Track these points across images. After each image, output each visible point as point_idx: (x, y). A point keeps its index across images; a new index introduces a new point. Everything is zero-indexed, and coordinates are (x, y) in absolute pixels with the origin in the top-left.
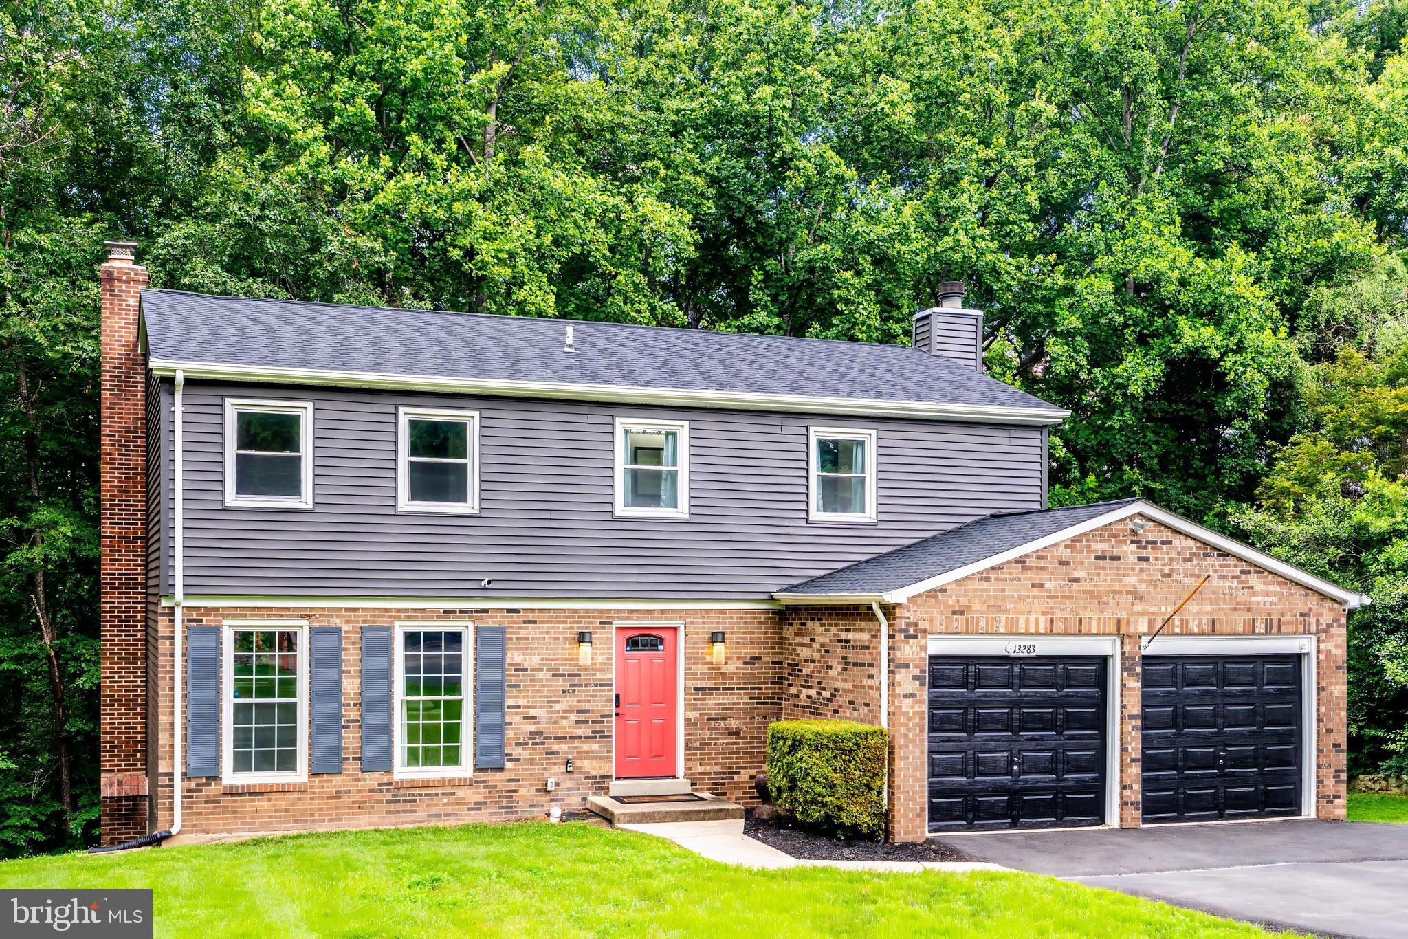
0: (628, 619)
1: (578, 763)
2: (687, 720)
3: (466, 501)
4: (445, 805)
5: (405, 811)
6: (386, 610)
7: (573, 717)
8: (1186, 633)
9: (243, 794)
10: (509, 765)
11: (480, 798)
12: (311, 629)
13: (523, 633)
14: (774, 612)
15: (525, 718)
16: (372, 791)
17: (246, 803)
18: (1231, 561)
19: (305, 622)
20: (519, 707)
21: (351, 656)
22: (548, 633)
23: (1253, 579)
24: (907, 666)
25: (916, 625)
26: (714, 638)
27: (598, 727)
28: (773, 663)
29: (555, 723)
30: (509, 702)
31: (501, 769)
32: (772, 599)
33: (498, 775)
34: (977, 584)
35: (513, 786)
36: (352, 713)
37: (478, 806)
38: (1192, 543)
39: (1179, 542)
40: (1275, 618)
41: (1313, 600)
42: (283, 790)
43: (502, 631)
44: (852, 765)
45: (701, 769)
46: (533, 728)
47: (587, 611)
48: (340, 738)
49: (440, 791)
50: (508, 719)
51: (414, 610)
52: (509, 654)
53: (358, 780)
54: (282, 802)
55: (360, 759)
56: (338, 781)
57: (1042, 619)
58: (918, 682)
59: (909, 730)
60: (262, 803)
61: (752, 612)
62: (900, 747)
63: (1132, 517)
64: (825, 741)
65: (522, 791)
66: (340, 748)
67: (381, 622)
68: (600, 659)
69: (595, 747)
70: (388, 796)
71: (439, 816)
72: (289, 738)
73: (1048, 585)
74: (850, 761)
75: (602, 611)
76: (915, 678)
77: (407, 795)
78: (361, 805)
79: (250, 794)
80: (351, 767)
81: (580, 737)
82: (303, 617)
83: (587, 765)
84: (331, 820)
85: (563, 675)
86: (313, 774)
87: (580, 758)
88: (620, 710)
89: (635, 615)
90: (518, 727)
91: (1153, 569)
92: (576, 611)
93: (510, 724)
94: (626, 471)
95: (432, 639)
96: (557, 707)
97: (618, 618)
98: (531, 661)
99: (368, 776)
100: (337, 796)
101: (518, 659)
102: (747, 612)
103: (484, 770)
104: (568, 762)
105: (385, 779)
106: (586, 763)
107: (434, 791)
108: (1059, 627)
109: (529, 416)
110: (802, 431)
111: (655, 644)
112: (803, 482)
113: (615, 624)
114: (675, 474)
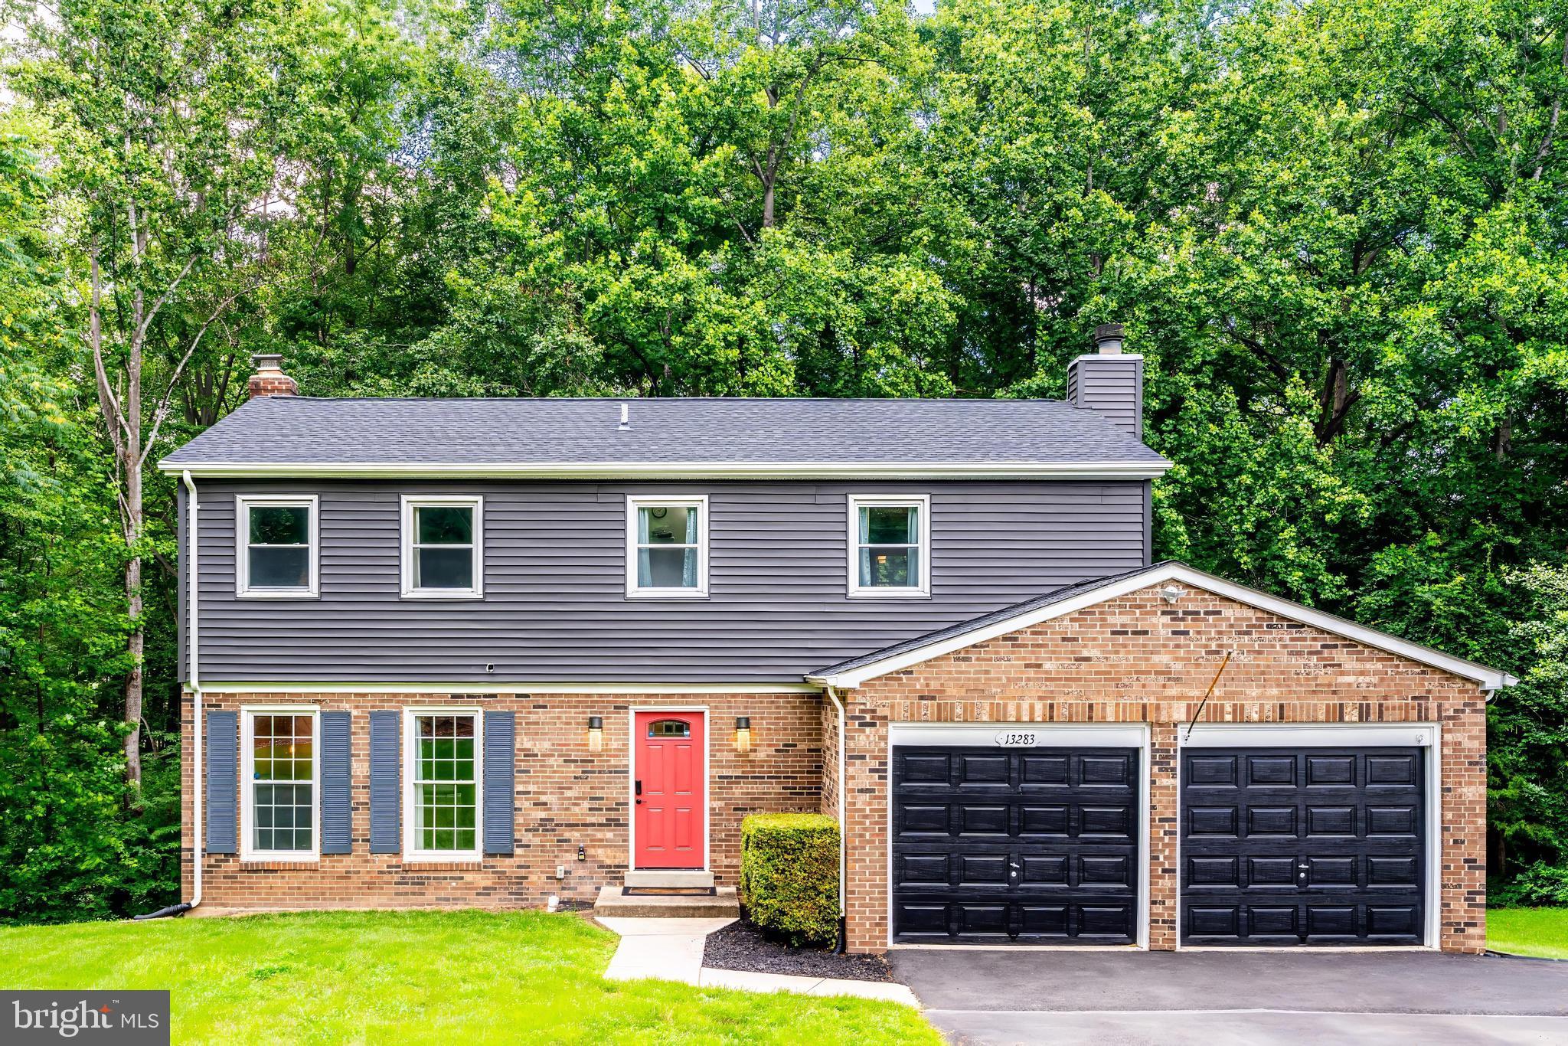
0: (645, 703)
1: (591, 851)
2: (712, 809)
3: (470, 586)
4: (454, 888)
5: (413, 894)
6: (395, 695)
7: (586, 805)
8: (1240, 718)
9: (257, 871)
10: (518, 851)
11: (489, 883)
12: (323, 714)
13: (533, 718)
14: (811, 696)
15: (535, 804)
16: (380, 872)
17: (263, 881)
18: (1307, 634)
19: (317, 707)
20: (529, 793)
21: (361, 741)
22: (559, 718)
23: (1341, 655)
24: (863, 757)
25: (874, 711)
26: (744, 723)
27: (613, 815)
28: (809, 750)
29: (567, 809)
30: (519, 788)
31: (511, 855)
32: (805, 682)
33: (508, 861)
34: (952, 665)
35: (523, 872)
36: (361, 796)
37: (487, 891)
38: (1250, 613)
39: (1229, 612)
40: (1374, 703)
41: (1433, 683)
42: (296, 868)
43: (510, 715)
44: (797, 866)
45: (726, 862)
46: (543, 815)
47: (600, 695)
48: (350, 819)
49: (448, 875)
50: (517, 804)
51: (422, 695)
52: (518, 739)
53: (367, 861)
54: (295, 880)
55: (368, 840)
56: (347, 863)
57: (1039, 707)
58: (876, 775)
59: (865, 829)
60: (273, 880)
61: (785, 695)
62: (855, 848)
63: (1163, 584)
64: (765, 839)
65: (533, 878)
66: (350, 830)
67: (388, 707)
68: (614, 745)
69: (610, 835)
70: (396, 878)
71: (448, 900)
72: (305, 817)
73: (1048, 666)
74: (794, 861)
75: (616, 695)
76: (872, 771)
77: (416, 878)
78: (370, 886)
79: (265, 871)
80: (361, 848)
81: (593, 825)
82: (315, 702)
83: (601, 854)
84: (341, 899)
85: (575, 761)
86: (324, 855)
87: (594, 846)
88: (640, 798)
89: (653, 700)
90: (528, 813)
91: (1194, 645)
92: (589, 695)
93: (520, 809)
94: (640, 550)
95: (445, 724)
96: (568, 793)
97: (635, 703)
98: (542, 746)
99: (377, 858)
100: (348, 874)
101: (528, 745)
102: (778, 696)
103: (494, 855)
104: (581, 850)
105: (394, 861)
106: (600, 851)
107: (442, 875)
108: (1061, 712)
109: (535, 498)
110: (840, 499)
111: (681, 728)
112: (842, 555)
113: (633, 709)
114: (694, 551)
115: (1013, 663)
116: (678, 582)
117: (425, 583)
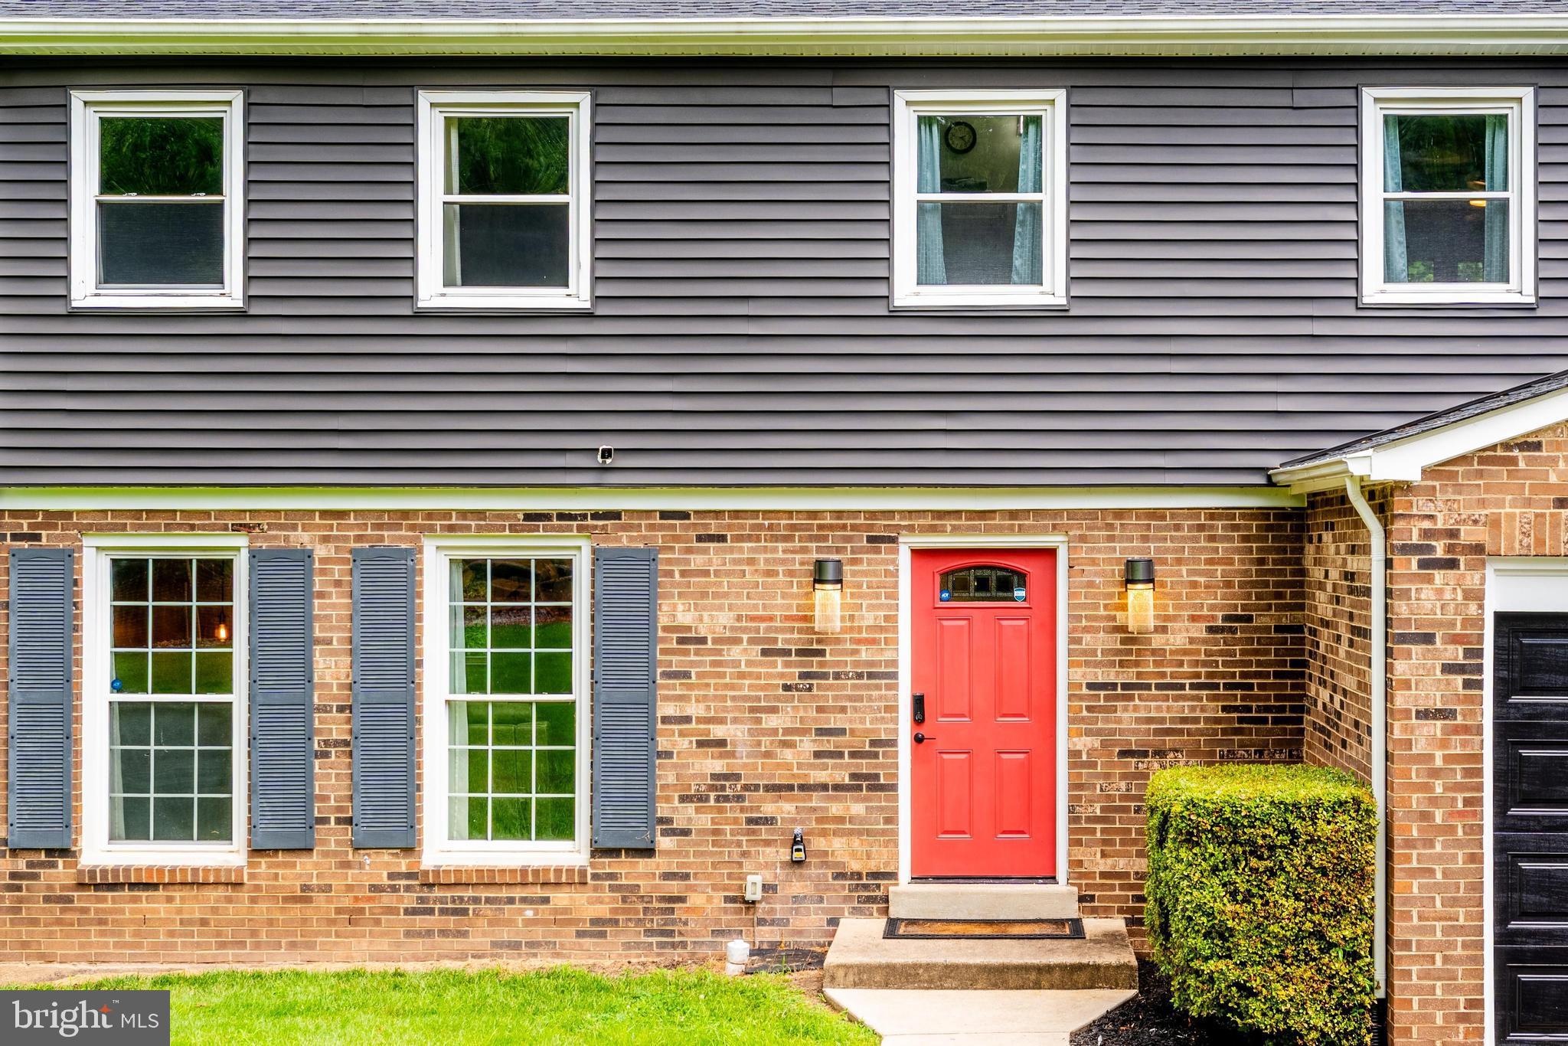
0: (933, 529)
1: (818, 843)
2: (1074, 754)
3: (565, 284)
4: (528, 922)
5: (444, 933)
6: (405, 514)
7: (807, 745)
9: (114, 886)
10: (664, 843)
11: (603, 911)
12: (253, 555)
13: (697, 561)
14: (1282, 514)
15: (701, 744)
16: (375, 888)
17: (124, 906)
19: (241, 541)
20: (687, 719)
21: (333, 612)
22: (751, 561)
26: (1135, 573)
27: (864, 766)
28: (1279, 629)
29: (768, 755)
30: (666, 709)
31: (649, 852)
32: (1271, 483)
33: (643, 864)
35: (674, 887)
36: (333, 727)
37: (599, 928)
42: (195, 882)
43: (649, 557)
45: (1105, 865)
46: (718, 766)
47: (839, 514)
48: (308, 778)
49: (518, 893)
50: (663, 744)
51: (463, 514)
52: (665, 605)
53: (346, 865)
54: (194, 905)
55: (349, 821)
56: (305, 869)
60: (154, 905)
61: (1227, 513)
65: (695, 900)
66: (309, 799)
67: (392, 539)
68: (868, 618)
69: (858, 809)
70: (409, 900)
71: (516, 946)
72: (218, 772)
75: (873, 514)
77: (450, 900)
78: (353, 917)
79: (133, 886)
80: (332, 838)
81: (824, 787)
82: (237, 528)
83: (840, 848)
84: (293, 945)
85: (786, 653)
86: (256, 852)
87: (824, 833)
88: (924, 731)
89: (948, 523)
90: (686, 763)
92: (813, 514)
93: (668, 755)
94: (922, 208)
96: (771, 721)
97: (911, 529)
98: (715, 621)
99: (367, 859)
100: (304, 896)
101: (684, 618)
102: (1213, 514)
103: (613, 852)
104: (796, 842)
105: (403, 865)
106: (838, 844)
107: (504, 893)
109: (697, 96)
110: (1348, 98)
111: (1005, 586)
112: (1349, 214)
113: (907, 543)
114: (1035, 209)
116: (1003, 274)
117: (470, 278)
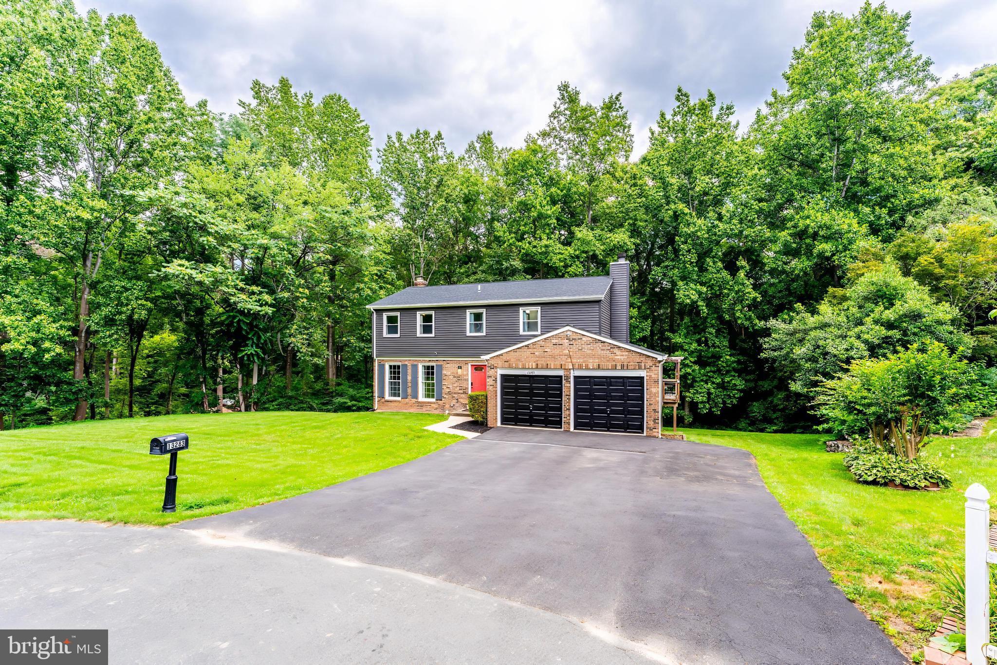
0: (472, 362)
1: (459, 400)
4: (430, 408)
5: (421, 409)
6: (418, 360)
7: (458, 388)
8: (587, 369)
9: (389, 402)
11: (437, 407)
12: (402, 365)
13: (446, 366)
15: (447, 388)
16: (413, 403)
17: (390, 404)
18: (606, 344)
20: (445, 385)
21: (409, 371)
22: (452, 366)
23: (616, 350)
24: (492, 376)
25: (494, 365)
27: (464, 391)
29: (454, 389)
30: (444, 383)
31: (442, 400)
33: (441, 402)
34: (512, 353)
36: (410, 384)
37: (436, 409)
38: (590, 339)
39: (584, 339)
40: (625, 364)
41: (643, 359)
42: (396, 402)
43: (442, 365)
46: (449, 390)
47: (463, 360)
48: (407, 390)
50: (443, 388)
51: (423, 360)
53: (411, 400)
54: (396, 404)
55: (411, 395)
56: (407, 400)
57: (534, 364)
58: (497, 382)
59: (492, 395)
60: (392, 404)
62: (489, 399)
63: (566, 331)
65: (446, 406)
66: (407, 393)
67: (415, 363)
68: (466, 373)
69: (464, 396)
70: (417, 405)
71: (428, 411)
72: (399, 389)
73: (536, 353)
75: (466, 361)
76: (493, 380)
77: (421, 405)
78: (411, 406)
79: (391, 402)
80: (409, 397)
81: (460, 393)
82: (401, 362)
84: (405, 409)
85: (456, 377)
86: (402, 398)
88: (472, 387)
89: (474, 362)
90: (445, 390)
91: (574, 348)
92: (459, 361)
94: (470, 323)
95: (428, 367)
96: (454, 385)
97: (470, 362)
98: (449, 373)
100: (407, 404)
101: (446, 373)
104: (457, 400)
105: (417, 400)
106: (462, 400)
108: (540, 366)
109: (446, 312)
110: (518, 309)
111: (481, 370)
112: (519, 323)
113: (470, 364)
114: (483, 323)
115: (528, 352)
116: (479, 332)
117: (424, 333)
